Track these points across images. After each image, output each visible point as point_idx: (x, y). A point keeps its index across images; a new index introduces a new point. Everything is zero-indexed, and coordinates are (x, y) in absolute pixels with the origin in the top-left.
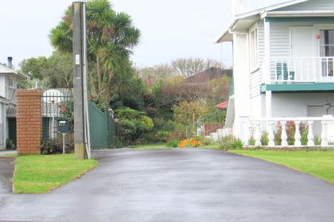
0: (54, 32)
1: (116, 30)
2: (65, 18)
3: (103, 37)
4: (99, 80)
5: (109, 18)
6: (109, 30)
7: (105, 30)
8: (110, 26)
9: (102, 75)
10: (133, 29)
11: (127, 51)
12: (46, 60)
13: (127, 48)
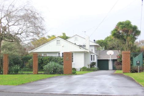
0: (112, 32)
1: (133, 31)
2: (116, 27)
3: (129, 33)
4: (127, 47)
5: (131, 27)
6: (131, 31)
7: (129, 31)
8: (131, 29)
9: (128, 46)
10: (138, 31)
11: (136, 38)
12: (103, 41)
13: (136, 37)
